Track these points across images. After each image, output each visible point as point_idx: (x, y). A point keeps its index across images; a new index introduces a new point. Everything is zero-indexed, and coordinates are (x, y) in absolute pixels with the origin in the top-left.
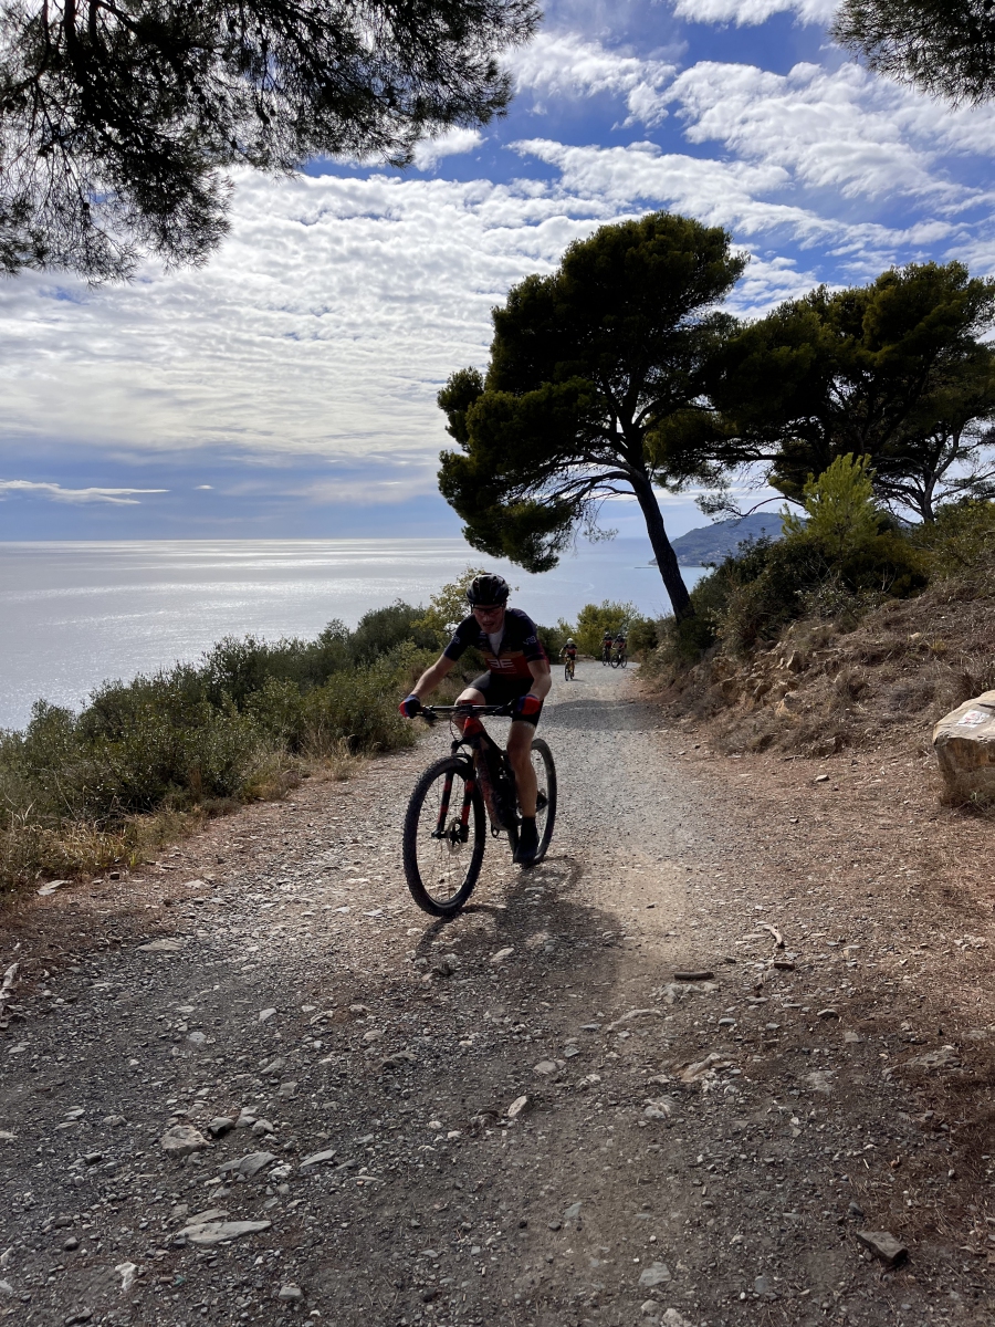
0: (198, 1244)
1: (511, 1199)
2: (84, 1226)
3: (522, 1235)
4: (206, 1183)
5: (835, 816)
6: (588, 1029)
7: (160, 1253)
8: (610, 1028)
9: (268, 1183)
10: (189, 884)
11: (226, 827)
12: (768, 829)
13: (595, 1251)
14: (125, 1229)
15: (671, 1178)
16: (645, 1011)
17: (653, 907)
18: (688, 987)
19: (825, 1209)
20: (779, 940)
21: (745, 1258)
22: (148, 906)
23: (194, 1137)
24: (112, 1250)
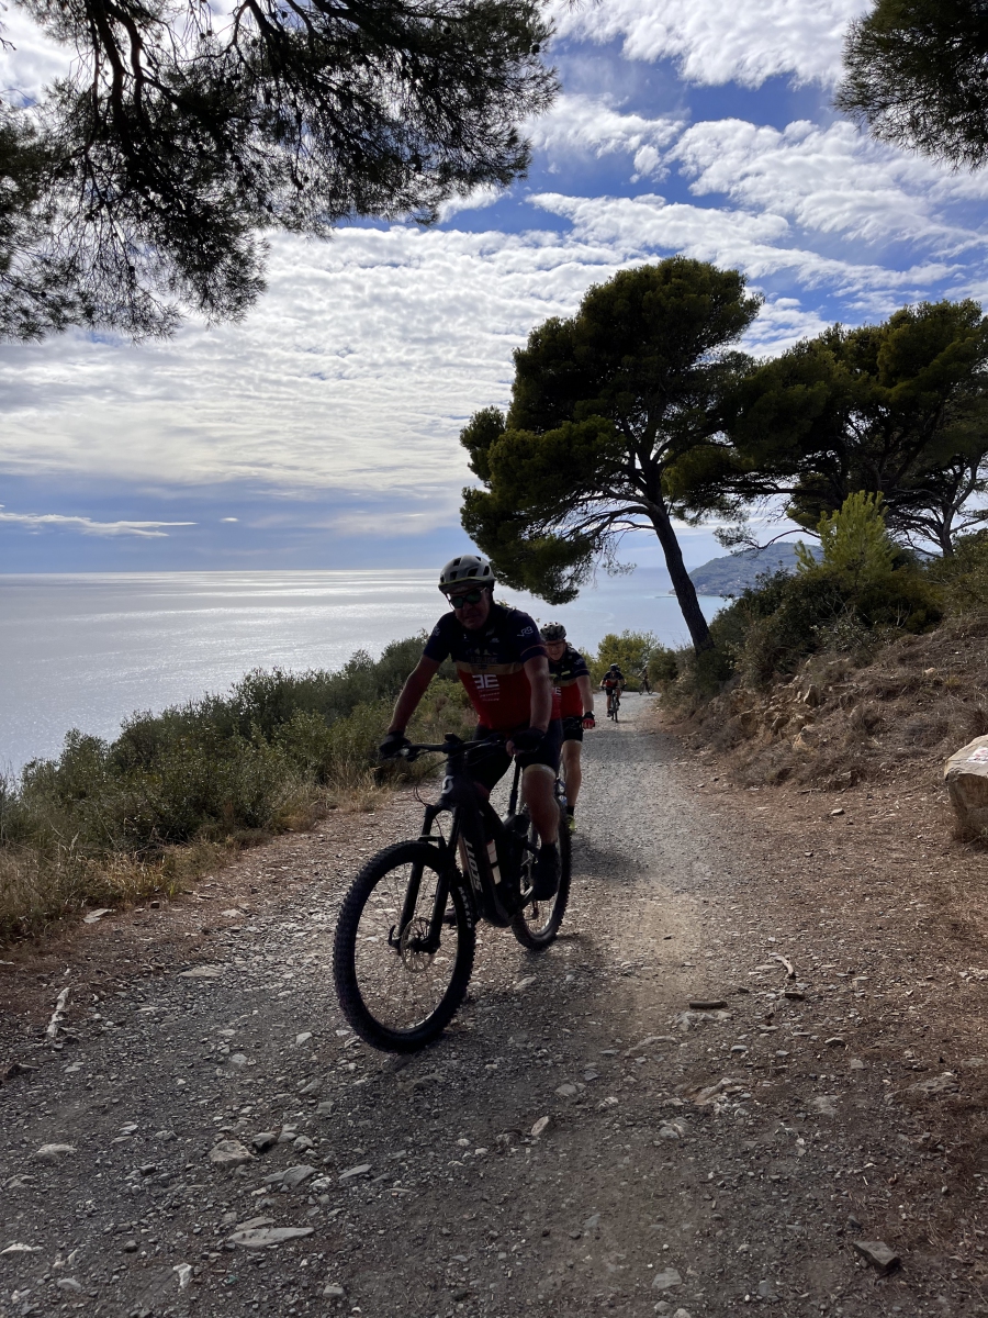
0: (248, 1248)
1: (534, 1211)
2: (143, 1231)
3: (545, 1243)
4: (253, 1193)
5: (849, 849)
6: (607, 1055)
7: (213, 1255)
8: (627, 1054)
9: (310, 1194)
10: (225, 913)
11: (258, 857)
12: (783, 862)
13: (612, 1258)
14: (180, 1234)
15: (684, 1193)
16: (660, 1037)
17: (670, 938)
18: (702, 1015)
19: (825, 1221)
20: (791, 971)
21: (750, 1264)
22: (187, 934)
23: (239, 1152)
24: (169, 1252)
